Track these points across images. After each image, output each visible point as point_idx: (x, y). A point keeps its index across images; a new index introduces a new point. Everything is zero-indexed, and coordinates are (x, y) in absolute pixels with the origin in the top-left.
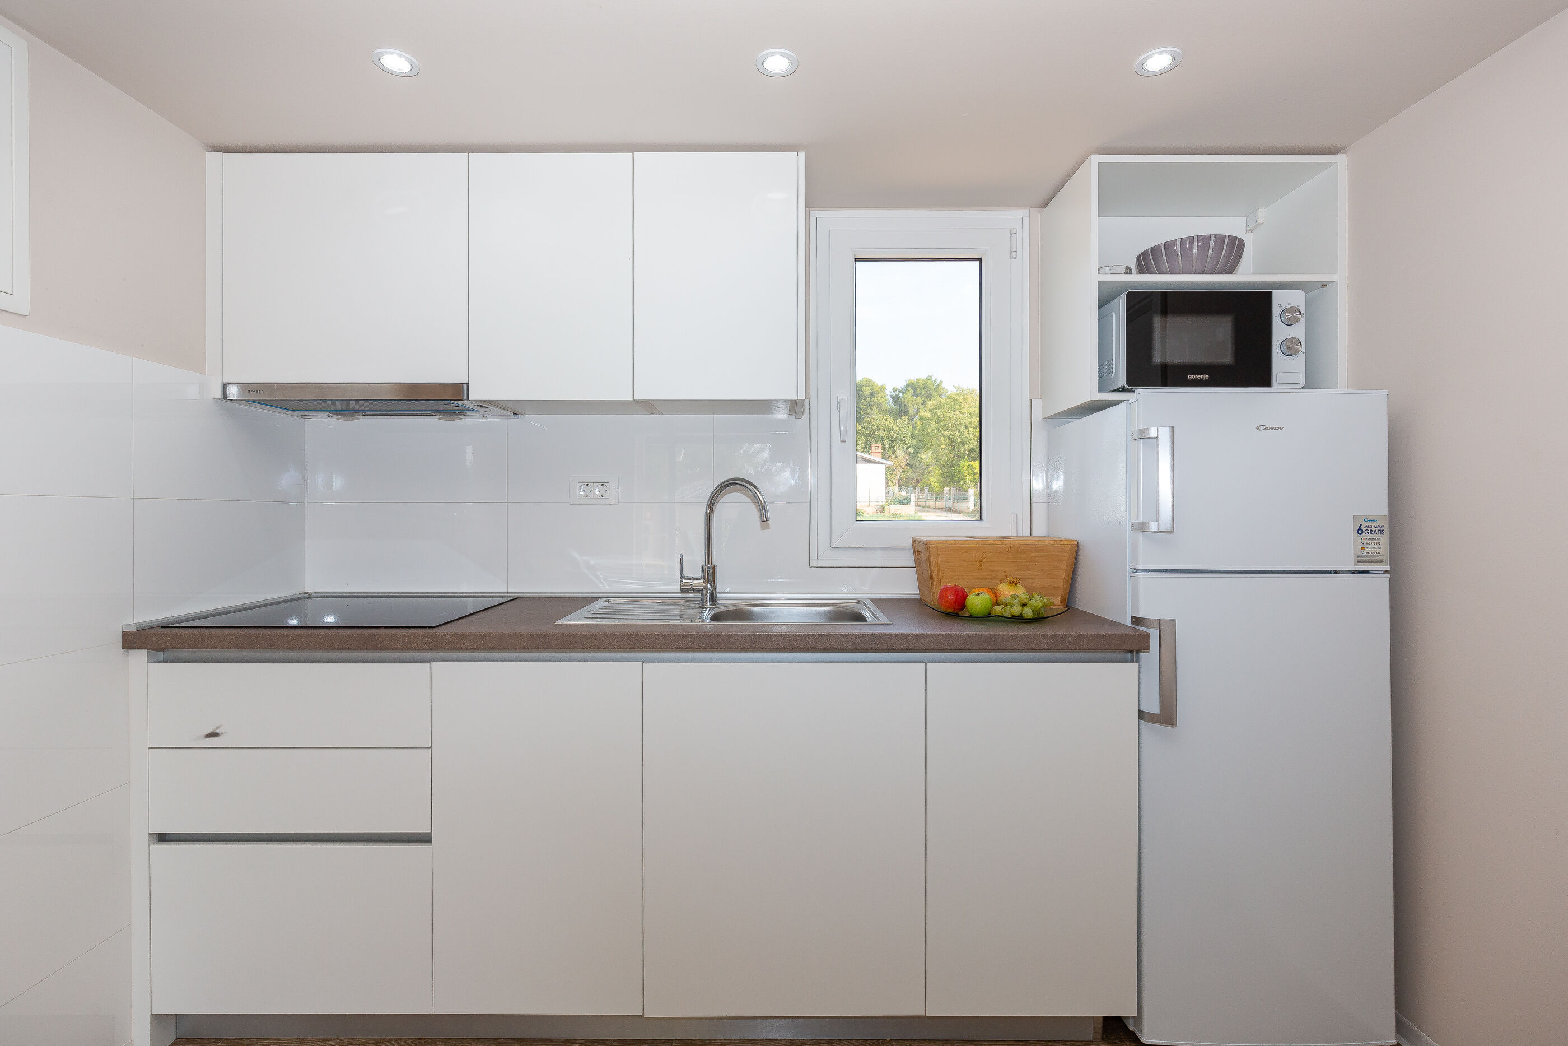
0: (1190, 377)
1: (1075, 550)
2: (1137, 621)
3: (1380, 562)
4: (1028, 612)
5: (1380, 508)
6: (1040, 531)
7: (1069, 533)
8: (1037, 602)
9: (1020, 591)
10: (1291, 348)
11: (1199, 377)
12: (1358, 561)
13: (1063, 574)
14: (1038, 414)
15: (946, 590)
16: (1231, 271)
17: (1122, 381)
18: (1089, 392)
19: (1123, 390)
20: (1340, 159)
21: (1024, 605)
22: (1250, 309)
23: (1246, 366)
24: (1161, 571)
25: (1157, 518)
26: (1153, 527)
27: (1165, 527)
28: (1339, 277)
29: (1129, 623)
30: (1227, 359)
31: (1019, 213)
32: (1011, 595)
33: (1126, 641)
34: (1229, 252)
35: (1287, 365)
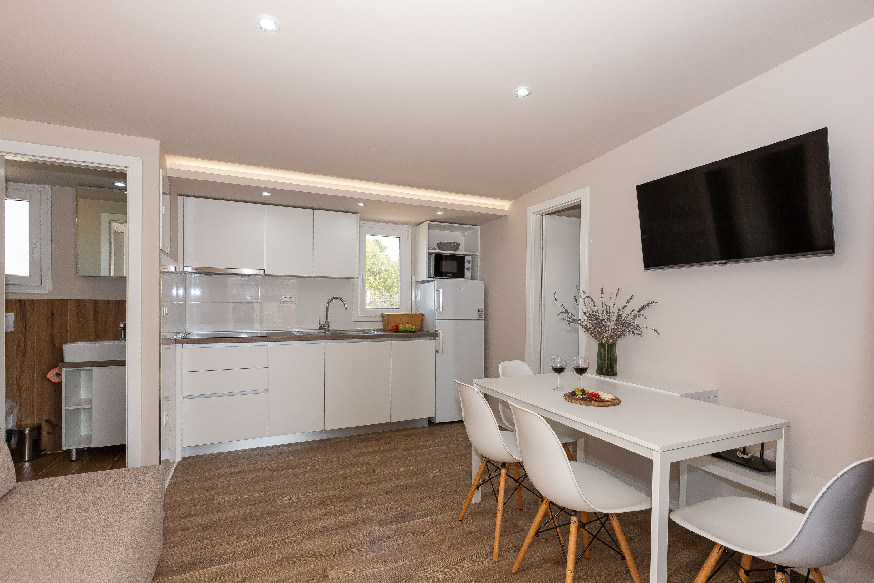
0: (448, 275)
1: (422, 316)
2: (436, 331)
3: (482, 317)
4: (413, 330)
5: (482, 306)
6: (414, 312)
7: (421, 312)
8: (415, 327)
9: (410, 325)
10: (468, 270)
11: (450, 275)
12: (478, 317)
13: (420, 322)
14: (413, 281)
15: (393, 326)
16: (456, 251)
17: (433, 275)
18: (426, 278)
19: (433, 277)
20: (479, 228)
21: (412, 328)
22: (460, 260)
23: (459, 274)
24: (440, 320)
25: (440, 308)
26: (439, 310)
27: (441, 310)
28: (478, 254)
29: (434, 332)
30: (455, 271)
31: (409, 226)
32: (409, 326)
33: (434, 335)
34: (456, 246)
35: (467, 274)
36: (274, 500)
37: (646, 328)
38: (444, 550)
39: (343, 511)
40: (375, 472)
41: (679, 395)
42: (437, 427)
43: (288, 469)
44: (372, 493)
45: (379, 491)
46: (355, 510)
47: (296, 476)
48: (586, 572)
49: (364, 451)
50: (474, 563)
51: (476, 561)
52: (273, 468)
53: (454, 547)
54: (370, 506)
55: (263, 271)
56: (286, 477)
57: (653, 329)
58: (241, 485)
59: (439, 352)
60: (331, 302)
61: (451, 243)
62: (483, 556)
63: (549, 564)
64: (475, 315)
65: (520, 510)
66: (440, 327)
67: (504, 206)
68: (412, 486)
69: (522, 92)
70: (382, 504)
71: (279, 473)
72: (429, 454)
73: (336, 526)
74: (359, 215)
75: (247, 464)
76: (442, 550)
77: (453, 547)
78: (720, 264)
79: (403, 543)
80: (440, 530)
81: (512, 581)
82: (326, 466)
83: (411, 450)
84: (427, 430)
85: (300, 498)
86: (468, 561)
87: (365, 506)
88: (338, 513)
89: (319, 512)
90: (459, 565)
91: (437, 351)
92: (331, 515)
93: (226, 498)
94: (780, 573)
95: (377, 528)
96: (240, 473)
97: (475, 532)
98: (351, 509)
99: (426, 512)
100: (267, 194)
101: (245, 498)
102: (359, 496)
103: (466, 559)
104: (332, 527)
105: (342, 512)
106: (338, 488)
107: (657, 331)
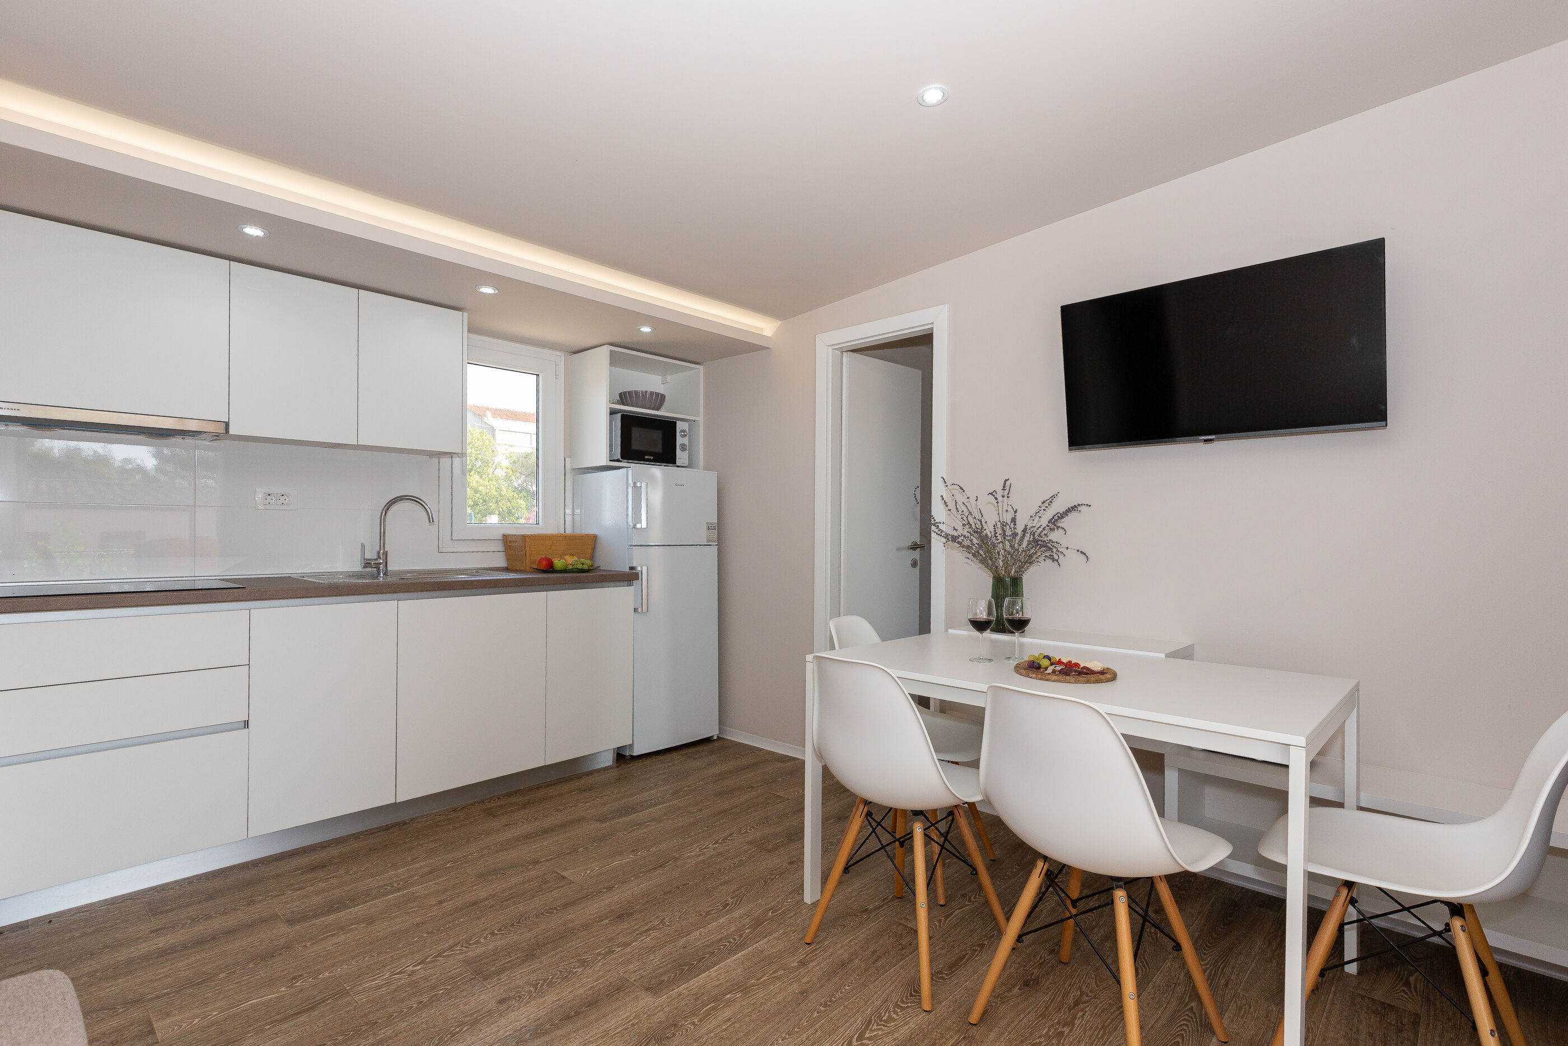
0: (646, 457)
1: (595, 538)
2: (632, 568)
3: (715, 541)
4: (586, 567)
5: (715, 520)
6: (569, 531)
7: (589, 531)
9: (574, 558)
10: (683, 448)
11: (649, 457)
12: (708, 541)
13: (590, 551)
14: (568, 466)
15: (542, 559)
16: (658, 409)
17: (619, 457)
18: (603, 460)
19: (618, 461)
20: (701, 368)
21: (581, 564)
22: (667, 428)
23: (666, 455)
24: (641, 546)
25: (641, 523)
26: (639, 526)
27: (644, 526)
28: (700, 419)
29: (627, 570)
30: (659, 449)
31: (559, 353)
32: (570, 560)
33: (630, 577)
34: (658, 400)
35: (681, 456)
36: (343, 993)
37: (1067, 548)
38: (818, 1012)
39: (545, 980)
40: (564, 878)
41: (1163, 656)
42: (638, 764)
43: (338, 910)
44: (586, 926)
45: (601, 919)
46: (570, 972)
47: (370, 921)
48: (1080, 988)
49: (508, 835)
50: (892, 1024)
51: (890, 1017)
52: (292, 912)
53: (833, 1002)
54: (599, 954)
55: (223, 425)
56: (342, 929)
57: (1078, 551)
58: (221, 976)
59: (640, 610)
60: (395, 508)
61: (652, 393)
62: (897, 1006)
63: (1016, 990)
64: (703, 537)
65: (898, 898)
66: (638, 560)
67: (761, 329)
68: (665, 894)
69: (933, 95)
70: (627, 945)
71: (318, 922)
72: (659, 820)
73: (551, 1020)
74: (466, 314)
75: (209, 917)
76: (816, 1014)
77: (830, 1001)
78: (1206, 441)
79: (729, 1020)
80: (782, 972)
81: (982, 1042)
82: (435, 884)
83: (614, 818)
84: (614, 773)
85: (413, 972)
86: (878, 1025)
87: (589, 957)
88: (535, 987)
89: (486, 996)
90: (867, 1035)
91: (636, 610)
92: (520, 997)
93: (194, 1017)
94: (1458, 917)
95: (647, 1000)
96: (200, 942)
97: (851, 960)
98: (560, 971)
99: (729, 942)
100: (253, 231)
101: (253, 1006)
102: (564, 935)
103: (870, 1021)
104: (541, 1025)
105: (543, 984)
106: (500, 930)
107: (1085, 554)
